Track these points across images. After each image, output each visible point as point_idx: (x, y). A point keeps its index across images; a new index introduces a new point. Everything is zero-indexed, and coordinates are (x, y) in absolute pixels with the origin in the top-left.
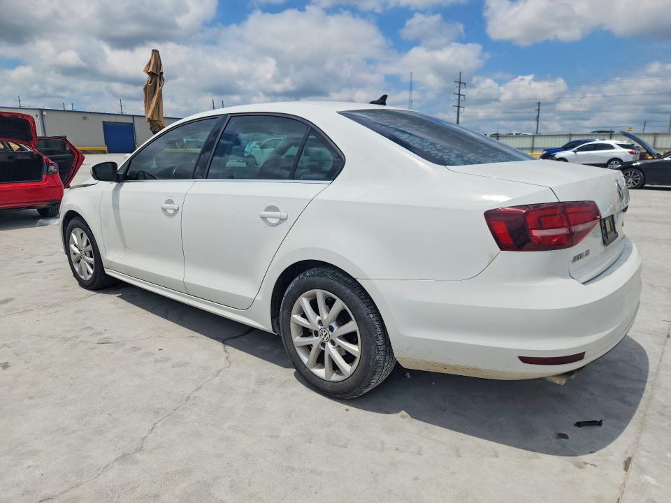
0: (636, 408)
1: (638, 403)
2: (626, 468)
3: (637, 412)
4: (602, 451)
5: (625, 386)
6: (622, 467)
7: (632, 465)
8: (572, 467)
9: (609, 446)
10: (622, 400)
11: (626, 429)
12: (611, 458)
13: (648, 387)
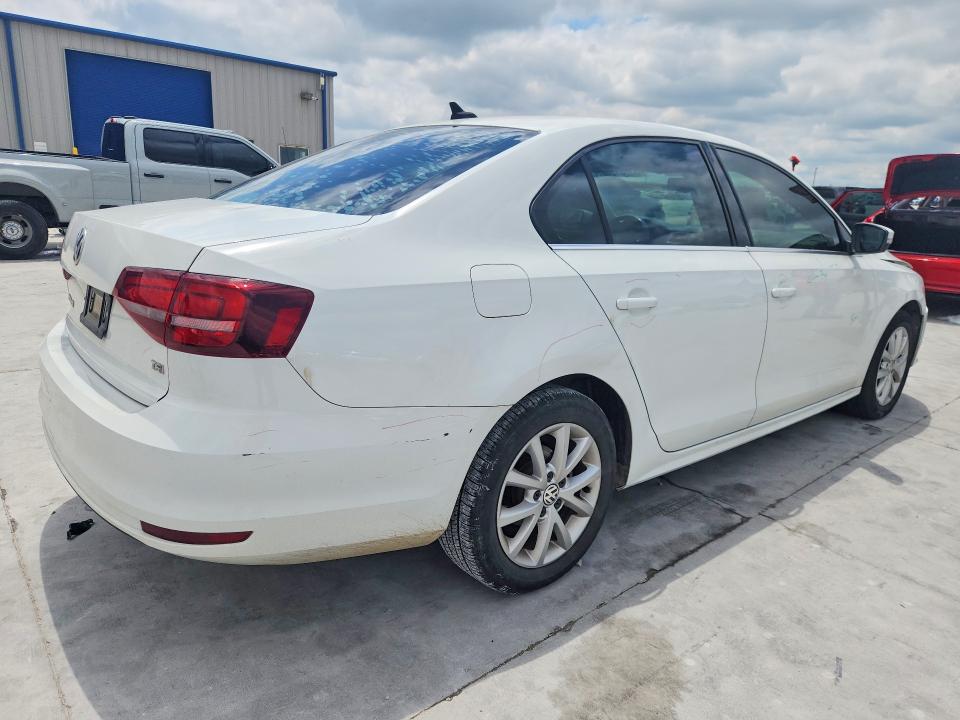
0: (47, 588)
1: (49, 597)
2: (13, 521)
3: (41, 582)
4: (45, 520)
5: (88, 612)
6: (16, 519)
7: (9, 527)
8: (60, 496)
9: (42, 527)
10: (74, 586)
11: (38, 554)
12: (33, 520)
13: (54, 636)
